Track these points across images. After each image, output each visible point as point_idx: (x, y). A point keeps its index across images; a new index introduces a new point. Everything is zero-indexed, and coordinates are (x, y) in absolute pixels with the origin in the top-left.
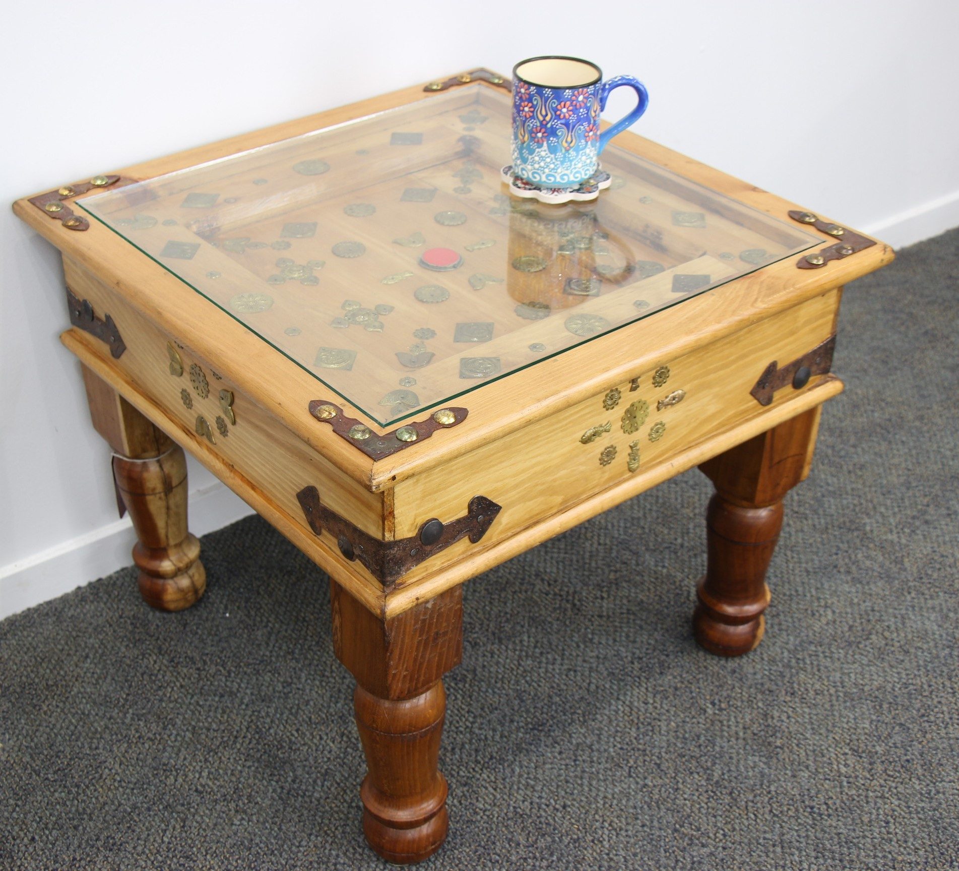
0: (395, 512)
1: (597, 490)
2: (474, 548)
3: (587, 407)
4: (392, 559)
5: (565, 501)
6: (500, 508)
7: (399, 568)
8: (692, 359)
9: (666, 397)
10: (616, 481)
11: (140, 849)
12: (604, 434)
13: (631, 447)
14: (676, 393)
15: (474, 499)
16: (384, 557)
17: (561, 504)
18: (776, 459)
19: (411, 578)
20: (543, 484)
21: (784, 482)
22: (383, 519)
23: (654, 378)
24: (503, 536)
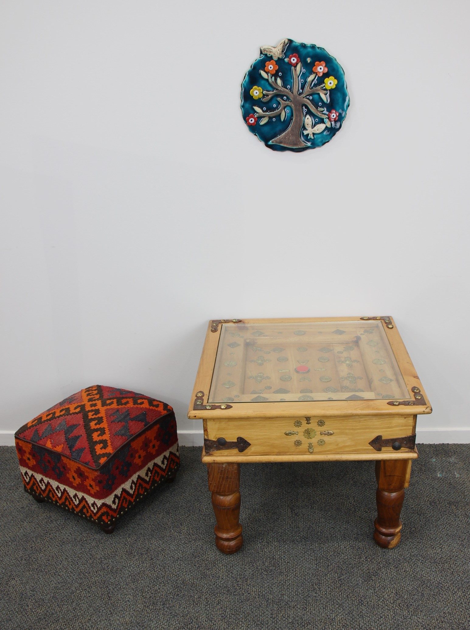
1: (294, 453)
2: (240, 453)
4: (207, 445)
6: (250, 444)
7: (210, 449)
9: (325, 432)
10: (303, 453)
11: (172, 516)
12: (295, 435)
13: (309, 444)
14: (329, 432)
15: (239, 437)
18: (388, 474)
19: (215, 454)
20: (269, 443)
21: (394, 485)
23: (318, 423)
24: (253, 454)
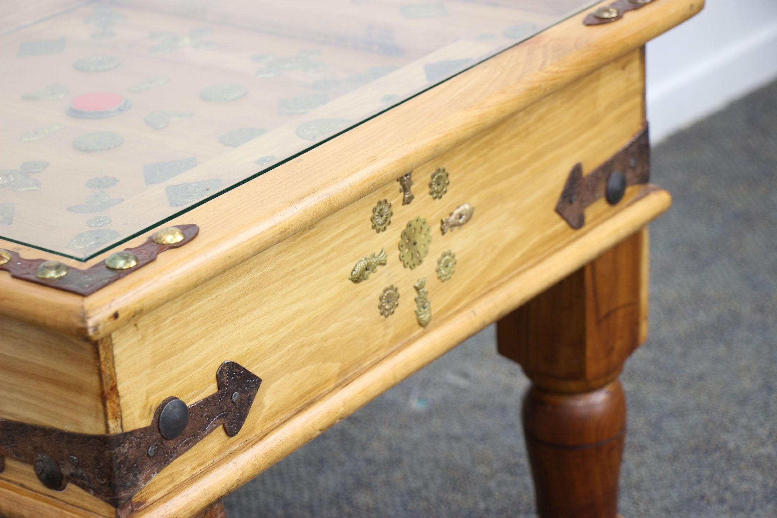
0: (120, 388)
1: (382, 354)
2: (232, 444)
3: (351, 227)
4: (123, 462)
5: (343, 372)
6: (260, 381)
7: (135, 475)
8: (474, 158)
9: (451, 214)
10: (405, 340)
12: (379, 268)
13: (417, 289)
14: (462, 208)
15: (223, 366)
16: (111, 461)
17: (339, 375)
18: (604, 311)
19: (153, 493)
20: (311, 344)
21: (619, 344)
22: (103, 398)
23: (430, 185)
24: (269, 425)
